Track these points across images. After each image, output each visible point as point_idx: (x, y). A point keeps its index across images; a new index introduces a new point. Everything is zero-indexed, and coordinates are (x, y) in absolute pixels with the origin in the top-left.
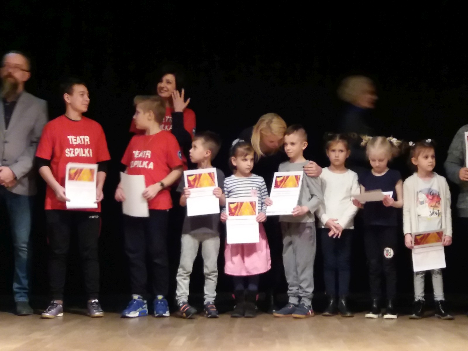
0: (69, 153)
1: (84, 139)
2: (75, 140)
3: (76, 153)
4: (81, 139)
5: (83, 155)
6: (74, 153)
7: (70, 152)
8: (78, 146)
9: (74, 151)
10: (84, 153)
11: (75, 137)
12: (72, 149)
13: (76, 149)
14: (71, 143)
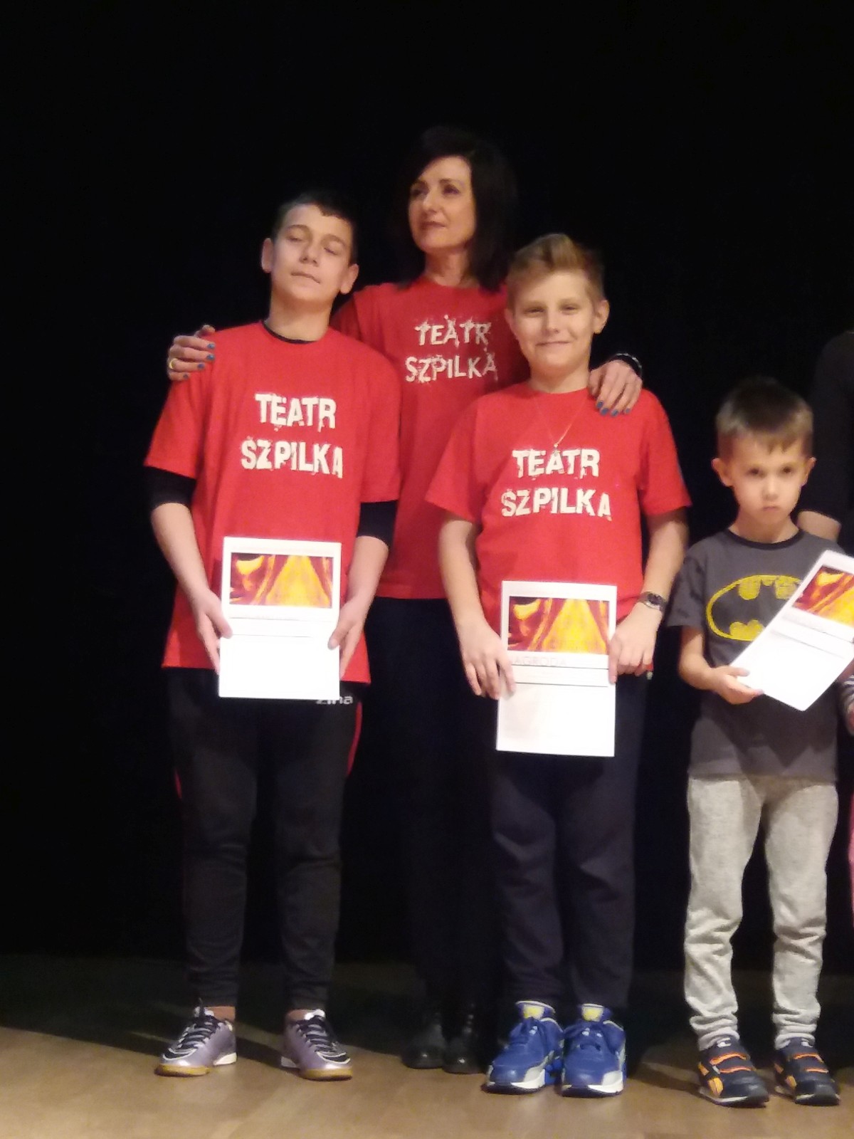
0: (252, 456)
1: (316, 408)
2: (282, 410)
3: (280, 459)
4: (304, 408)
5: (304, 467)
6: (271, 457)
7: (258, 452)
8: (293, 433)
9: (272, 448)
10: (309, 458)
11: (284, 400)
12: (264, 443)
13: (280, 444)
14: (263, 420)
